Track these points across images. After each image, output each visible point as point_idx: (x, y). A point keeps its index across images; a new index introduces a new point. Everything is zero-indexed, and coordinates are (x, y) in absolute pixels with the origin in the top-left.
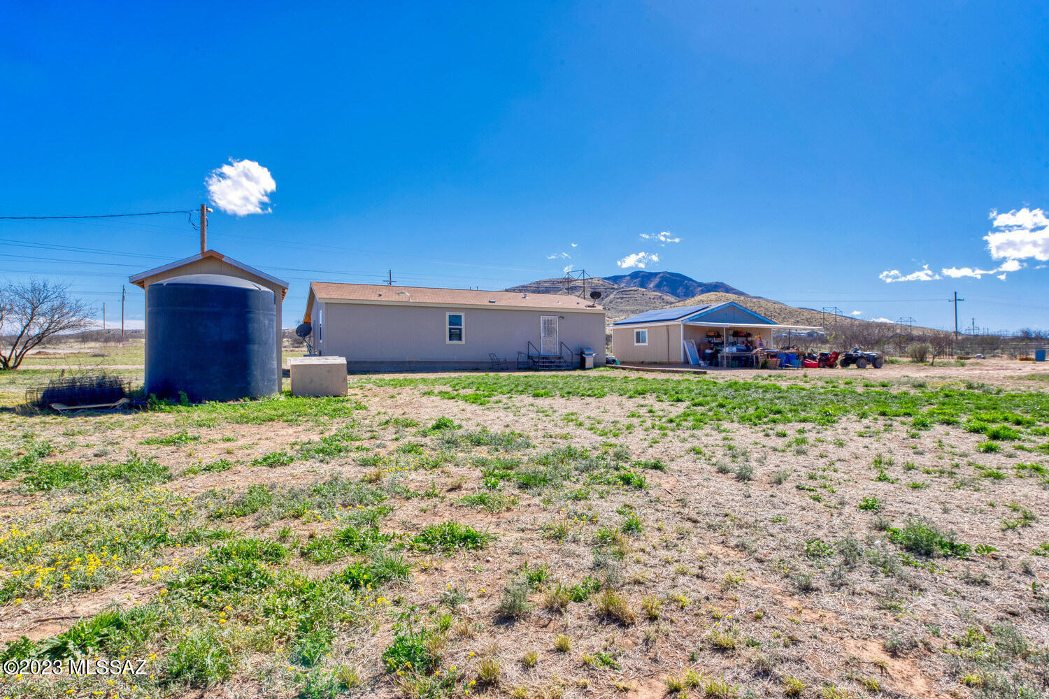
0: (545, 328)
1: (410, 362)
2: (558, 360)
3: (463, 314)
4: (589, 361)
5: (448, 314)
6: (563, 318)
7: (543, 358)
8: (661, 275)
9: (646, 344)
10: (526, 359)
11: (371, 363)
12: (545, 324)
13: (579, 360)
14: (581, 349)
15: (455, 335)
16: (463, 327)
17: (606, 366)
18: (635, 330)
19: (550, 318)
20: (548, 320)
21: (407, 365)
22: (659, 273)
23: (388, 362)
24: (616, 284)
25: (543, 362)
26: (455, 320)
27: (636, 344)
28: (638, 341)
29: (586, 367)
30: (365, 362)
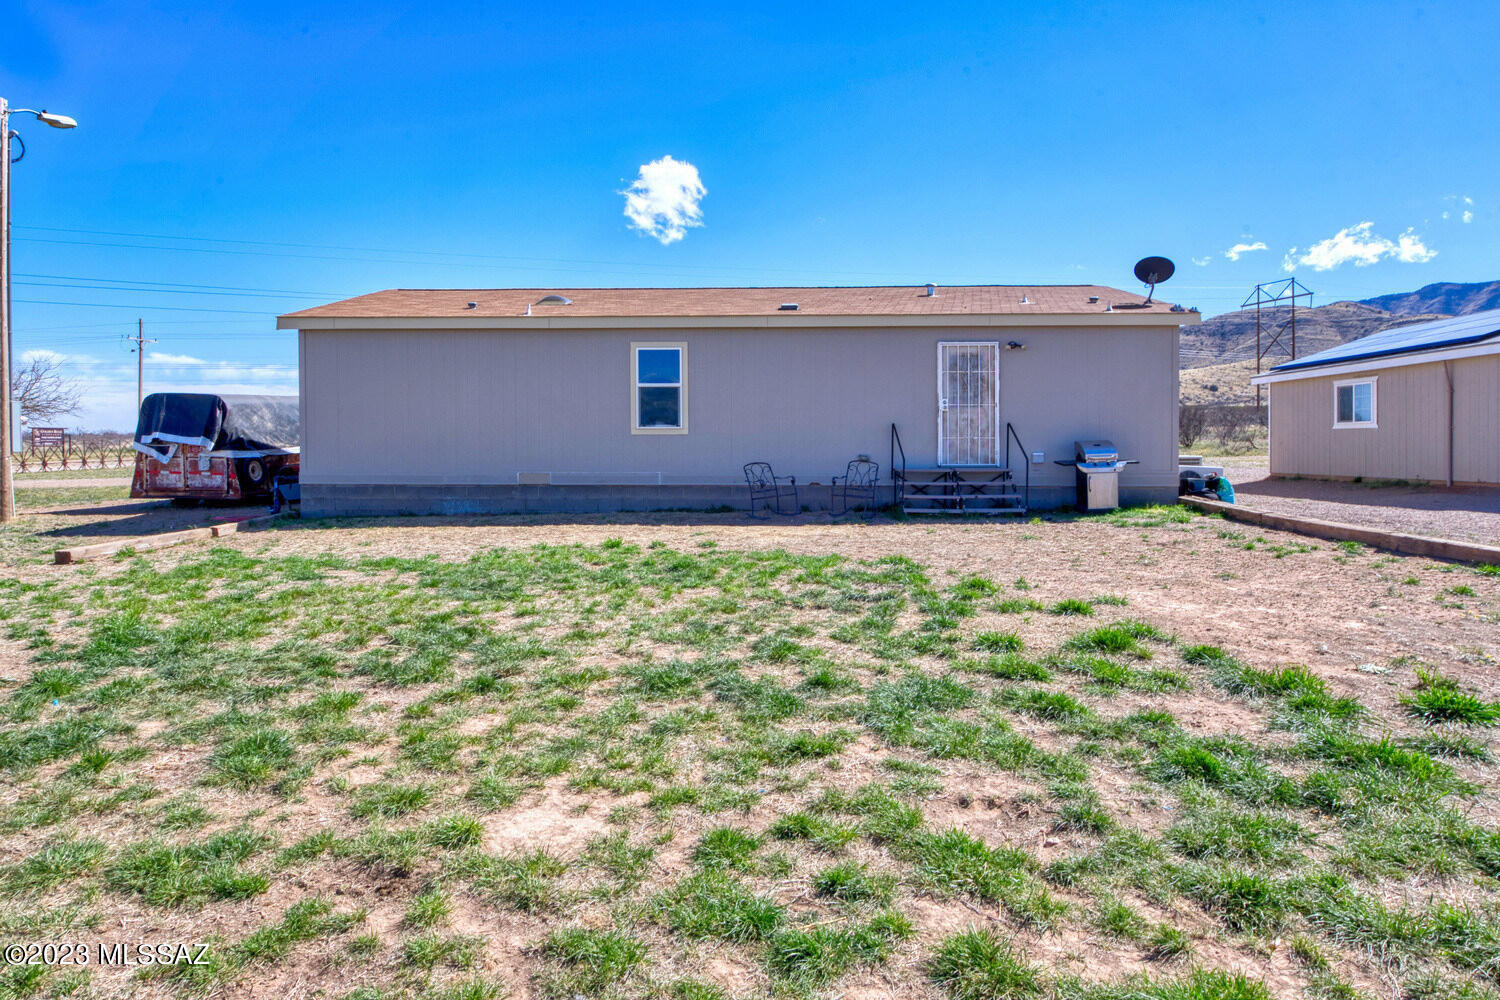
0: (953, 378)
1: (526, 488)
2: (998, 483)
3: (681, 347)
4: (1102, 487)
5: (636, 348)
6: (1015, 346)
7: (945, 476)
8: (1492, 287)
9: (1372, 424)
10: (885, 481)
11: (419, 489)
12: (953, 366)
13: (1071, 482)
14: (1076, 443)
15: (659, 407)
16: (682, 384)
17: (1179, 502)
18: (1337, 384)
19: (970, 347)
20: (963, 356)
21: (517, 495)
22: (1488, 284)
23: (464, 487)
24: (1387, 309)
25: (946, 490)
26: (659, 364)
27: (1338, 426)
28: (1345, 416)
29: (1092, 505)
30: (402, 488)
